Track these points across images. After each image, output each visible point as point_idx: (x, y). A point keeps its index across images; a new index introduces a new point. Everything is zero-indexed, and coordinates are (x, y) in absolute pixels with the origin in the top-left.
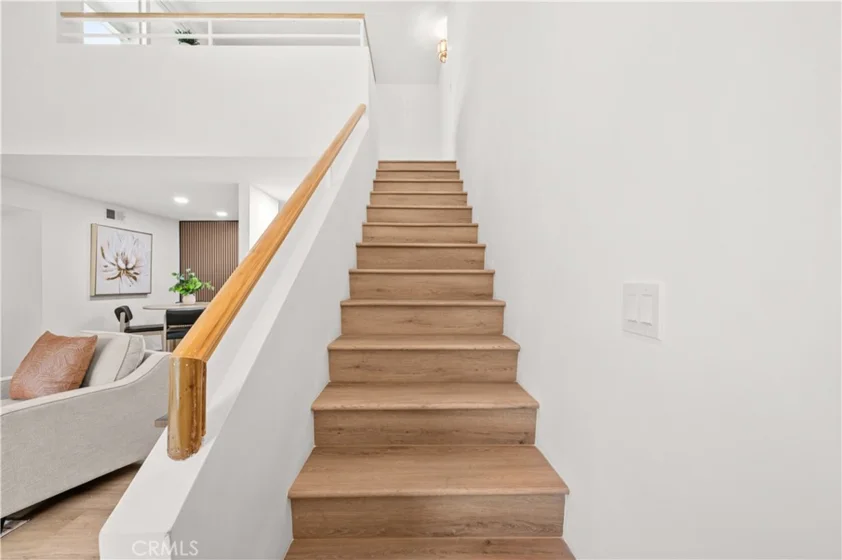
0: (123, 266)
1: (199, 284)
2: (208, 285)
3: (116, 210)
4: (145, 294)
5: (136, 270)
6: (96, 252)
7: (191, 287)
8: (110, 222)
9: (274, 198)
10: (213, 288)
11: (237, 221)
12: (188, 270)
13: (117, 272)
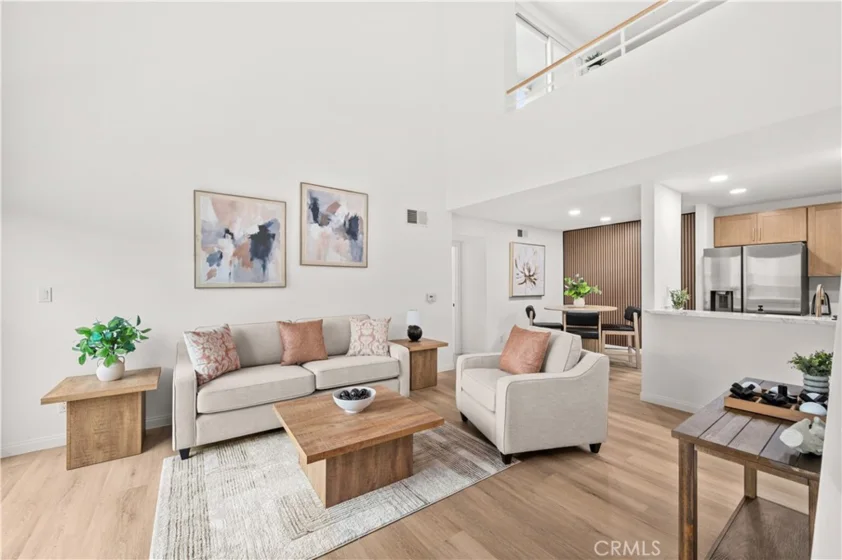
0: (527, 274)
1: (588, 289)
2: (596, 290)
3: (523, 230)
4: (540, 296)
5: (535, 277)
6: (513, 263)
7: (582, 291)
8: (520, 239)
9: (676, 191)
10: (600, 293)
11: (640, 221)
12: (578, 275)
13: (523, 279)
